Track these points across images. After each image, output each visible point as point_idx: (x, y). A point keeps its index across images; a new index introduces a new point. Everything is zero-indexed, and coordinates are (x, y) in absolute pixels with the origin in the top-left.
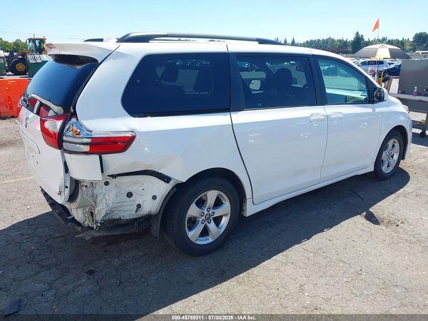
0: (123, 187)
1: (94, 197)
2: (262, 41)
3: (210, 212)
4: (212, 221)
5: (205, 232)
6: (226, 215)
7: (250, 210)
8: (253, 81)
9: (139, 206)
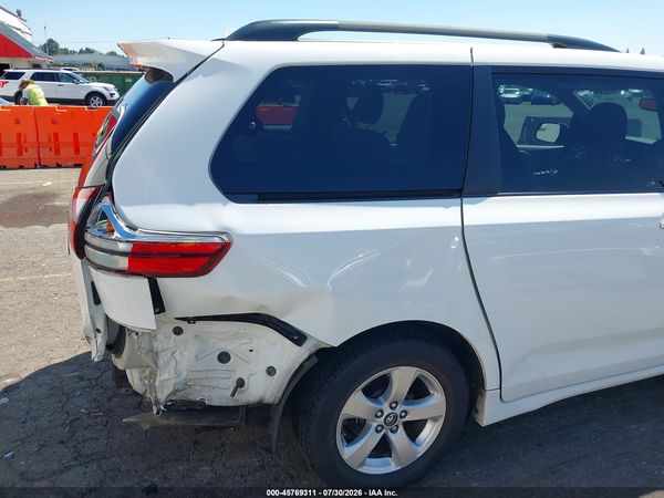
0: (211, 342)
1: (154, 354)
2: (560, 42)
3: (398, 411)
4: (401, 429)
5: (383, 449)
6: (435, 419)
7: (492, 412)
8: (544, 126)
9: (240, 383)
